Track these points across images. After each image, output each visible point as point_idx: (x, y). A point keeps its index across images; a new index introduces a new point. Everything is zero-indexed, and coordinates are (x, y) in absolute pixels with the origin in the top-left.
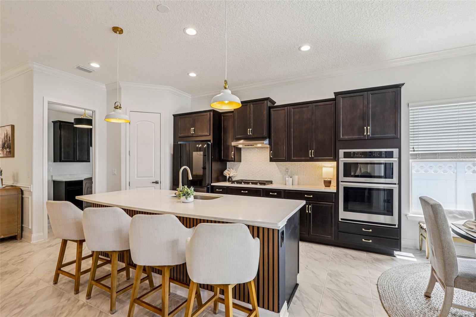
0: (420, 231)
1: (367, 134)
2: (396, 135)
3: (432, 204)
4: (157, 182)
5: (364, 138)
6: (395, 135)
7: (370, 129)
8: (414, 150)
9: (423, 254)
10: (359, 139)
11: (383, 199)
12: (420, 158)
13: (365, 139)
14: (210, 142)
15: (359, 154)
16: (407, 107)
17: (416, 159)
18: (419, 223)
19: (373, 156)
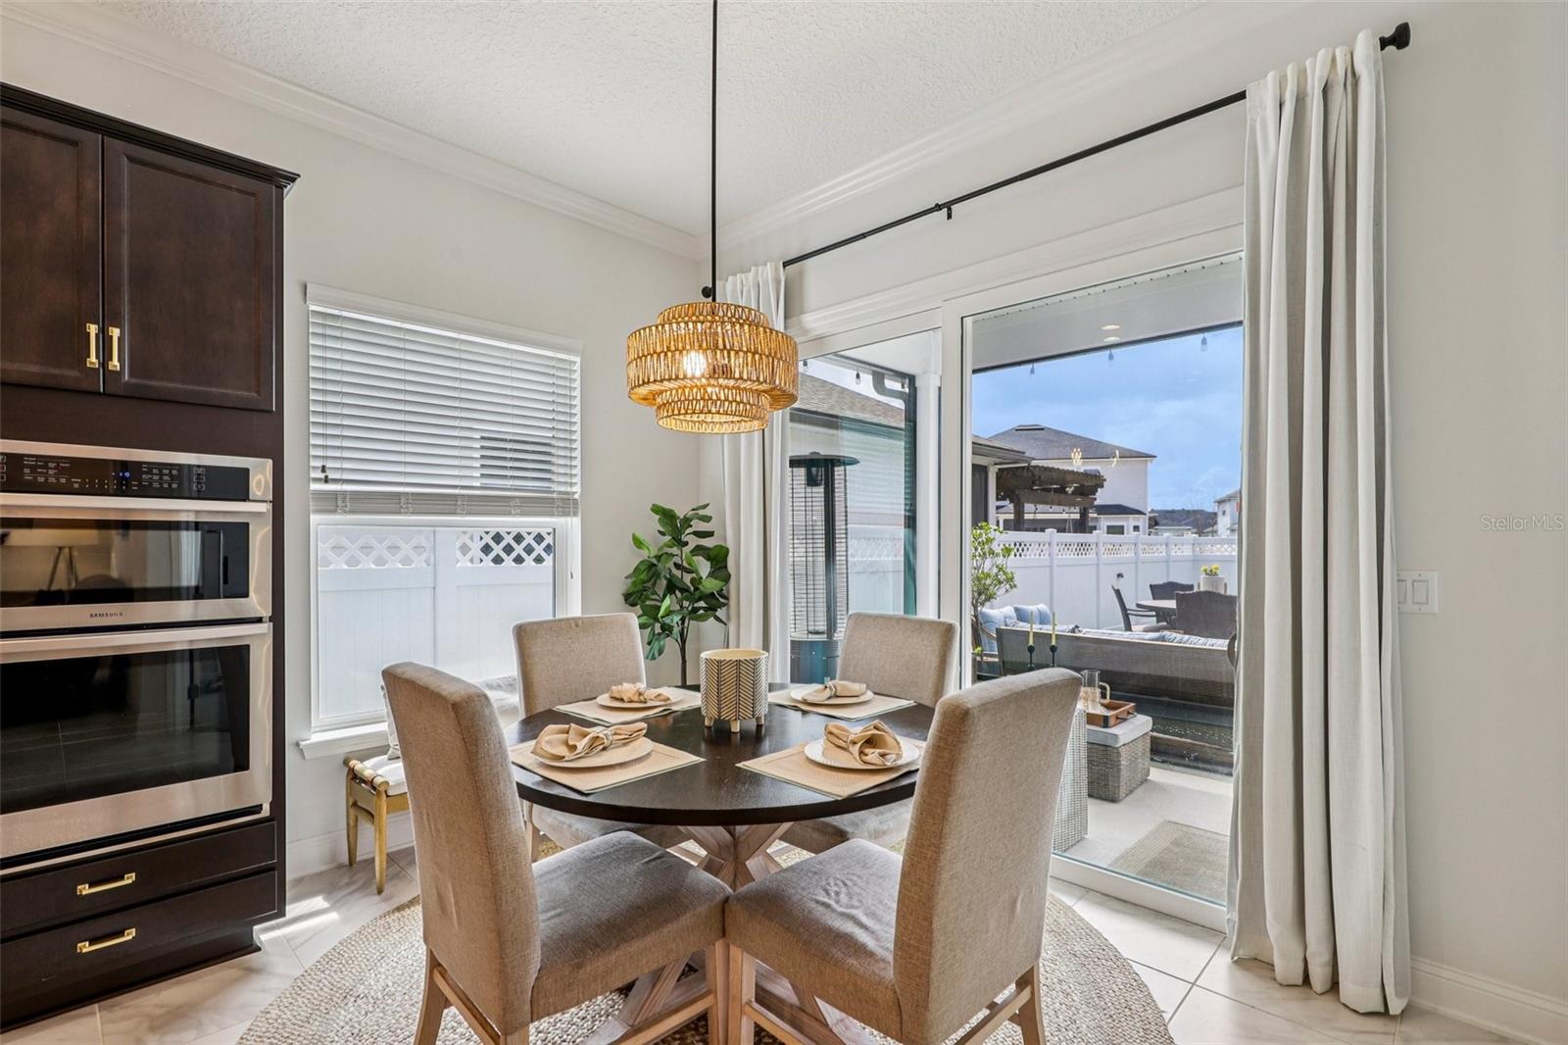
0: (350, 792)
1: (104, 365)
2: (259, 395)
3: (456, 698)
5: (85, 385)
6: (255, 395)
7: (120, 339)
8: (326, 477)
9: (361, 878)
10: (49, 383)
11: (187, 683)
12: (347, 509)
15: (48, 468)
16: (301, 296)
17: (334, 511)
18: (346, 762)
19: (140, 485)
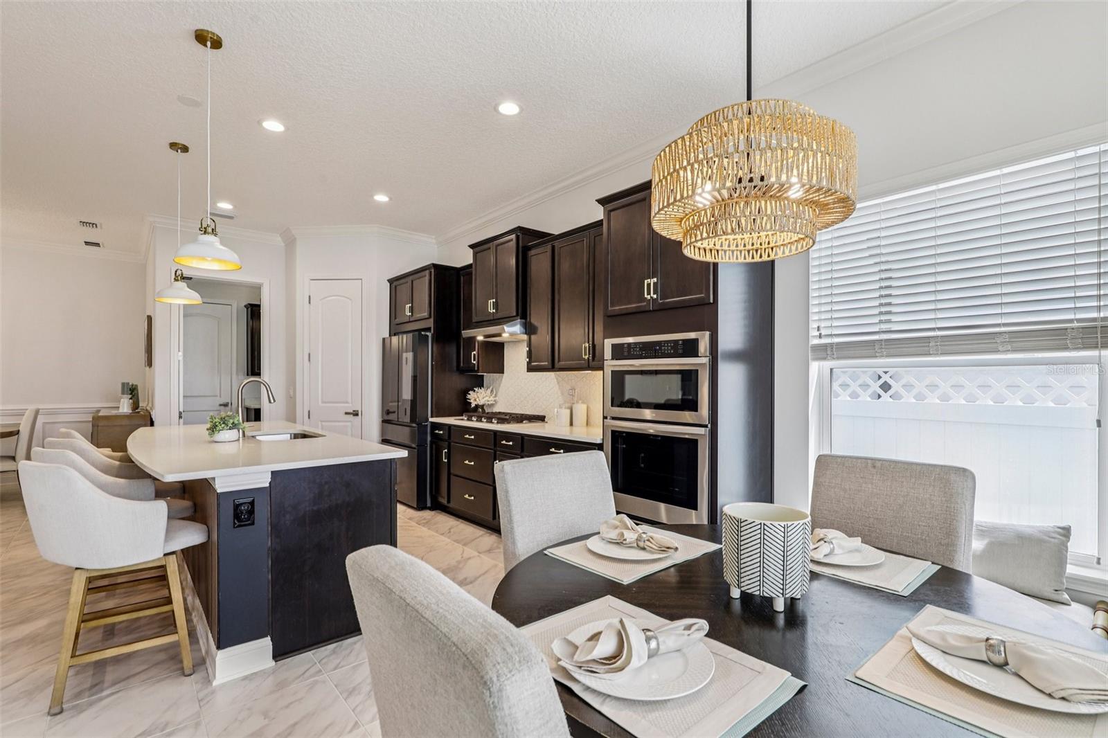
1: (651, 297)
4: (356, 414)
5: (646, 308)
6: (703, 296)
7: (656, 283)
8: (820, 334)
10: (638, 310)
12: (834, 356)
13: (650, 311)
14: (430, 332)
15: (637, 348)
17: (824, 359)
19: (662, 353)
